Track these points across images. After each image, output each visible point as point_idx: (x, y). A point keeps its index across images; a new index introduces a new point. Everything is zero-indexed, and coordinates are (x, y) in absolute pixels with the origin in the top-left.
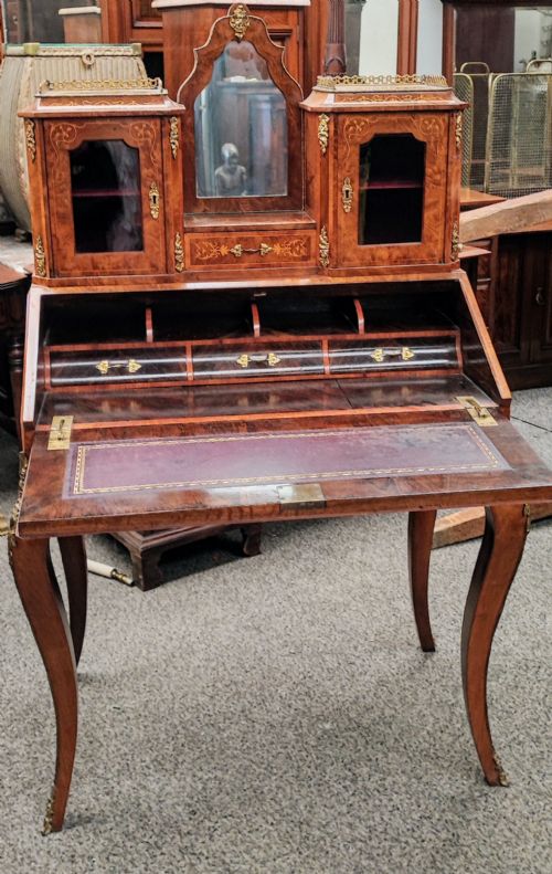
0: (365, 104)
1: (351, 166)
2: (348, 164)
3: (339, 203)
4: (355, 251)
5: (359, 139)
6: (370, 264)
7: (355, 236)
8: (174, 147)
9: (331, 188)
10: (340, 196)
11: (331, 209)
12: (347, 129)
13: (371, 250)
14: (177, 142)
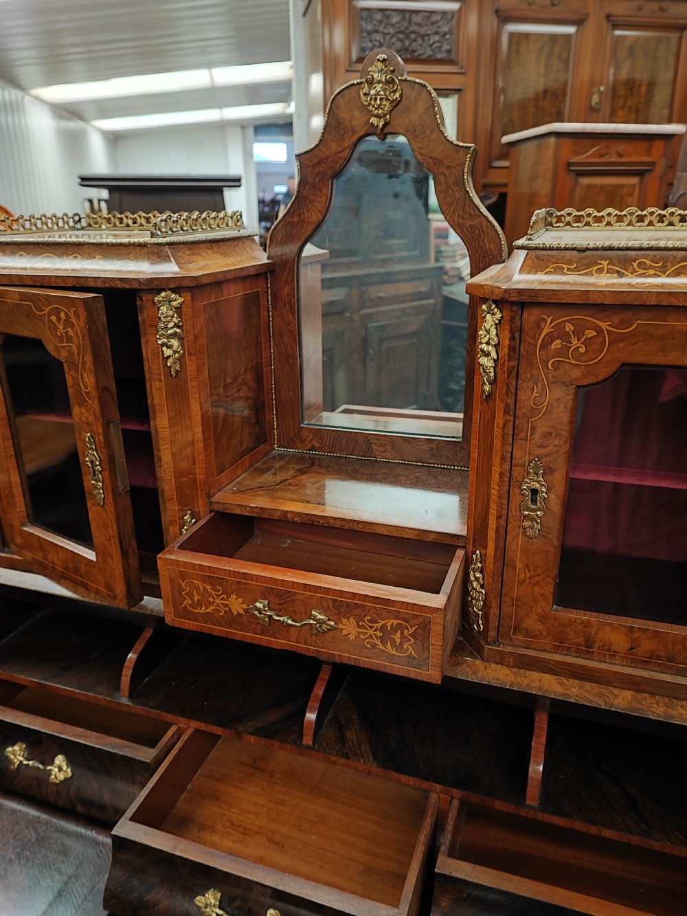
0: (603, 281)
1: (547, 435)
2: (542, 428)
3: (514, 512)
4: (543, 618)
5: (575, 374)
6: (579, 653)
7: (547, 588)
8: (168, 352)
9: (496, 477)
10: (516, 500)
11: (492, 524)
12: (545, 345)
13: (587, 625)
14: (175, 343)
